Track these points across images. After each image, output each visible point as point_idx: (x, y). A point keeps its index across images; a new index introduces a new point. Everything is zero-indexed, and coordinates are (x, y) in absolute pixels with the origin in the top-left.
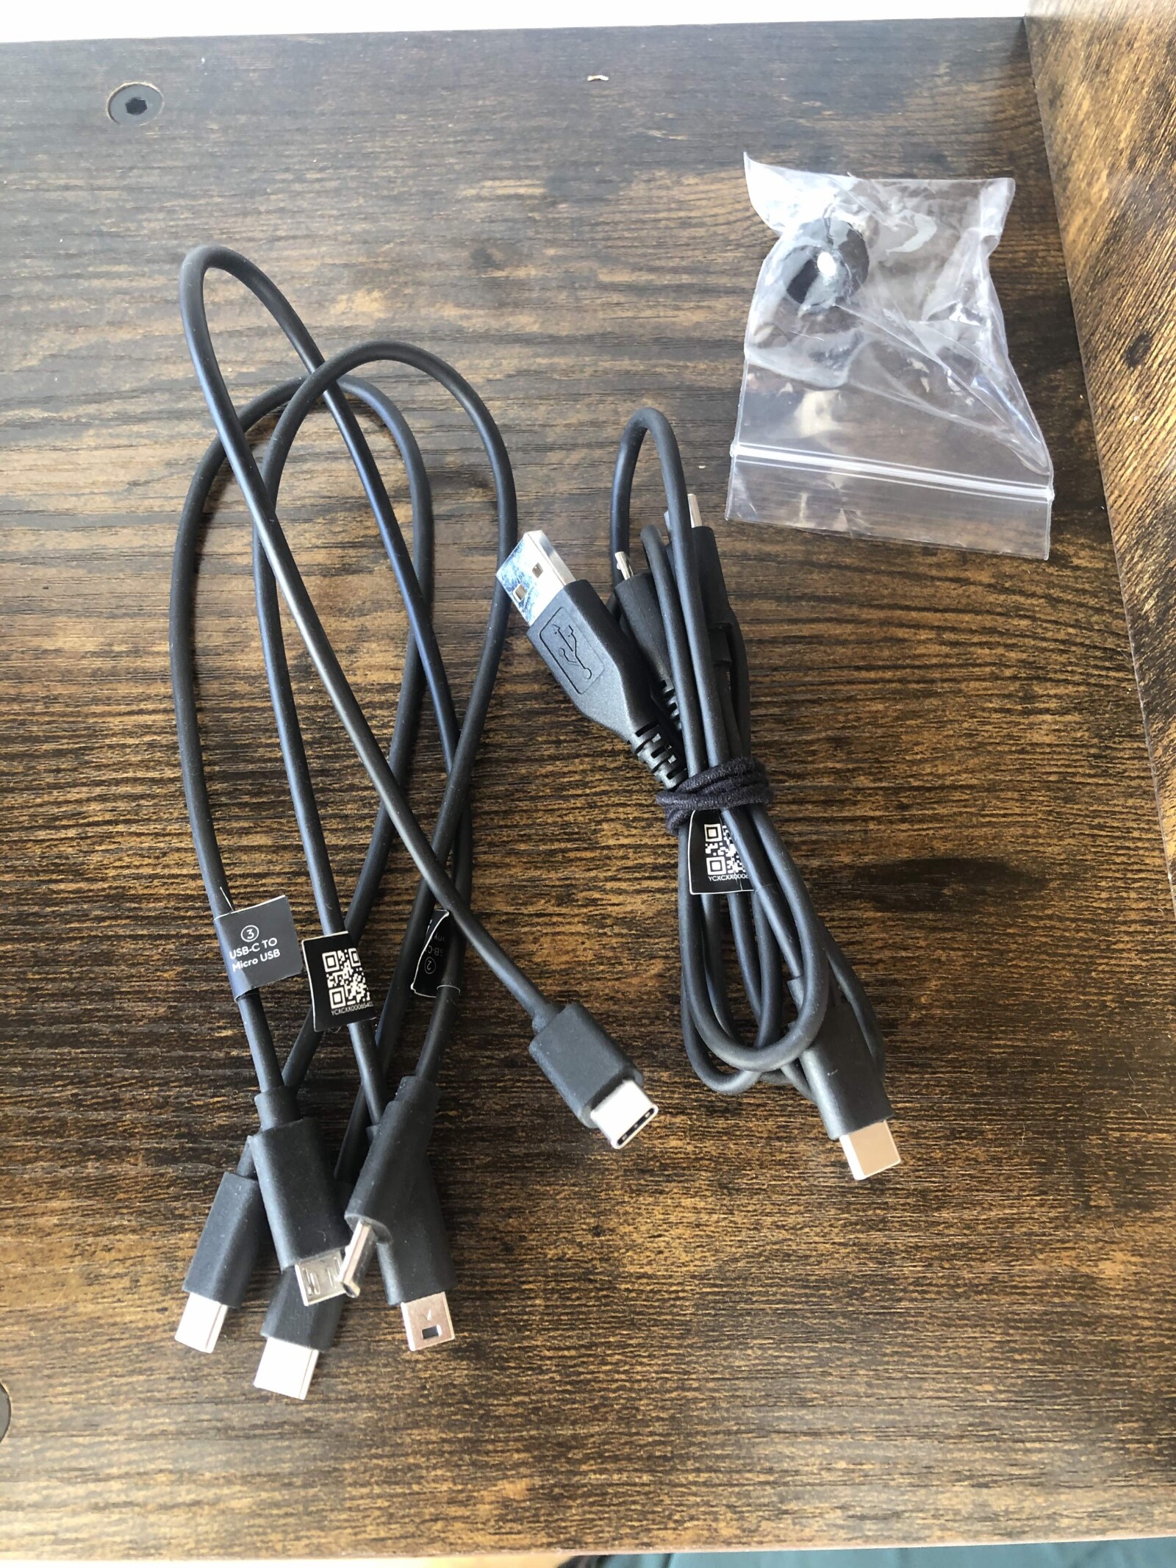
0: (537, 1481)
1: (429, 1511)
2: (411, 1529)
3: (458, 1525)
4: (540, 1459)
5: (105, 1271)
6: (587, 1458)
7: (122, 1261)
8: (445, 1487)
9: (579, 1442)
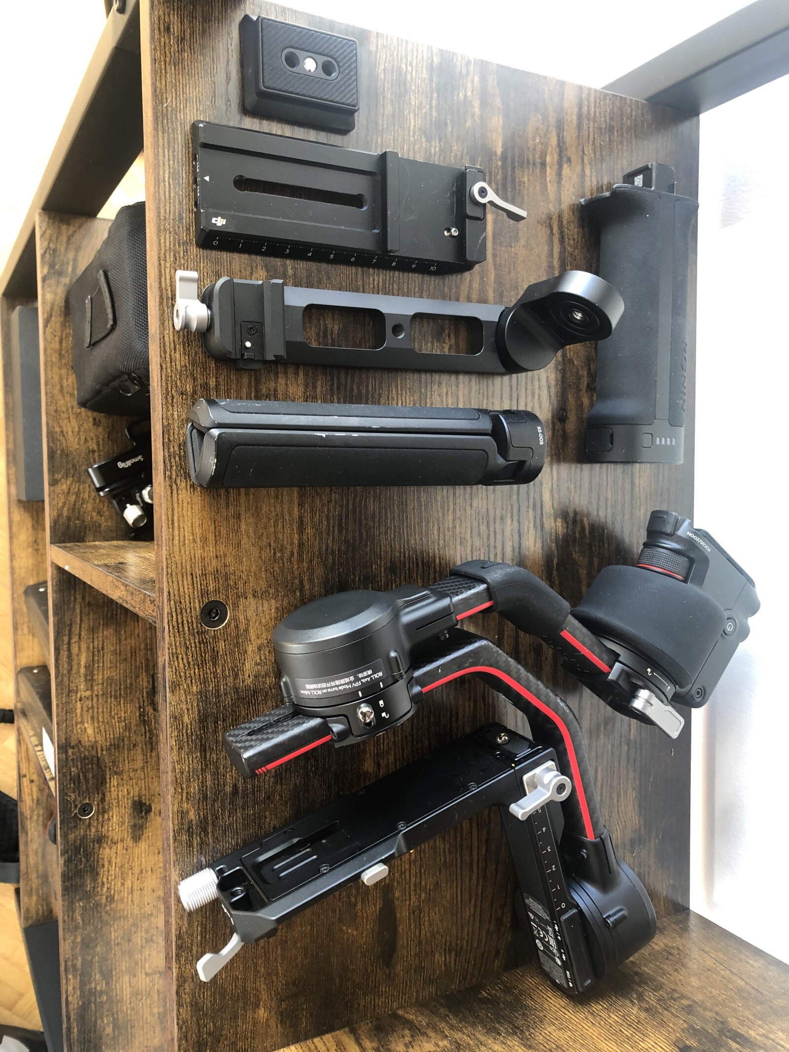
0: (194, 822)
1: (184, 786)
2: (179, 781)
3: (180, 797)
4: (201, 822)
5: (262, 652)
6: (201, 838)
7: (265, 658)
8: (192, 790)
9: (206, 834)
